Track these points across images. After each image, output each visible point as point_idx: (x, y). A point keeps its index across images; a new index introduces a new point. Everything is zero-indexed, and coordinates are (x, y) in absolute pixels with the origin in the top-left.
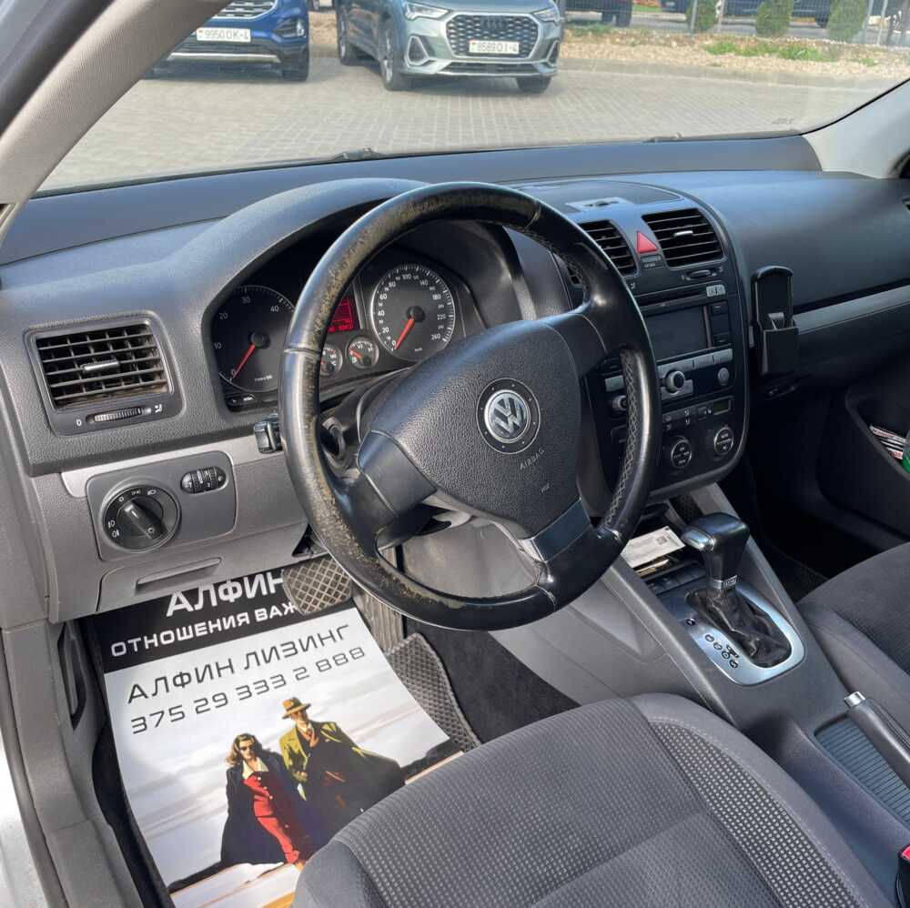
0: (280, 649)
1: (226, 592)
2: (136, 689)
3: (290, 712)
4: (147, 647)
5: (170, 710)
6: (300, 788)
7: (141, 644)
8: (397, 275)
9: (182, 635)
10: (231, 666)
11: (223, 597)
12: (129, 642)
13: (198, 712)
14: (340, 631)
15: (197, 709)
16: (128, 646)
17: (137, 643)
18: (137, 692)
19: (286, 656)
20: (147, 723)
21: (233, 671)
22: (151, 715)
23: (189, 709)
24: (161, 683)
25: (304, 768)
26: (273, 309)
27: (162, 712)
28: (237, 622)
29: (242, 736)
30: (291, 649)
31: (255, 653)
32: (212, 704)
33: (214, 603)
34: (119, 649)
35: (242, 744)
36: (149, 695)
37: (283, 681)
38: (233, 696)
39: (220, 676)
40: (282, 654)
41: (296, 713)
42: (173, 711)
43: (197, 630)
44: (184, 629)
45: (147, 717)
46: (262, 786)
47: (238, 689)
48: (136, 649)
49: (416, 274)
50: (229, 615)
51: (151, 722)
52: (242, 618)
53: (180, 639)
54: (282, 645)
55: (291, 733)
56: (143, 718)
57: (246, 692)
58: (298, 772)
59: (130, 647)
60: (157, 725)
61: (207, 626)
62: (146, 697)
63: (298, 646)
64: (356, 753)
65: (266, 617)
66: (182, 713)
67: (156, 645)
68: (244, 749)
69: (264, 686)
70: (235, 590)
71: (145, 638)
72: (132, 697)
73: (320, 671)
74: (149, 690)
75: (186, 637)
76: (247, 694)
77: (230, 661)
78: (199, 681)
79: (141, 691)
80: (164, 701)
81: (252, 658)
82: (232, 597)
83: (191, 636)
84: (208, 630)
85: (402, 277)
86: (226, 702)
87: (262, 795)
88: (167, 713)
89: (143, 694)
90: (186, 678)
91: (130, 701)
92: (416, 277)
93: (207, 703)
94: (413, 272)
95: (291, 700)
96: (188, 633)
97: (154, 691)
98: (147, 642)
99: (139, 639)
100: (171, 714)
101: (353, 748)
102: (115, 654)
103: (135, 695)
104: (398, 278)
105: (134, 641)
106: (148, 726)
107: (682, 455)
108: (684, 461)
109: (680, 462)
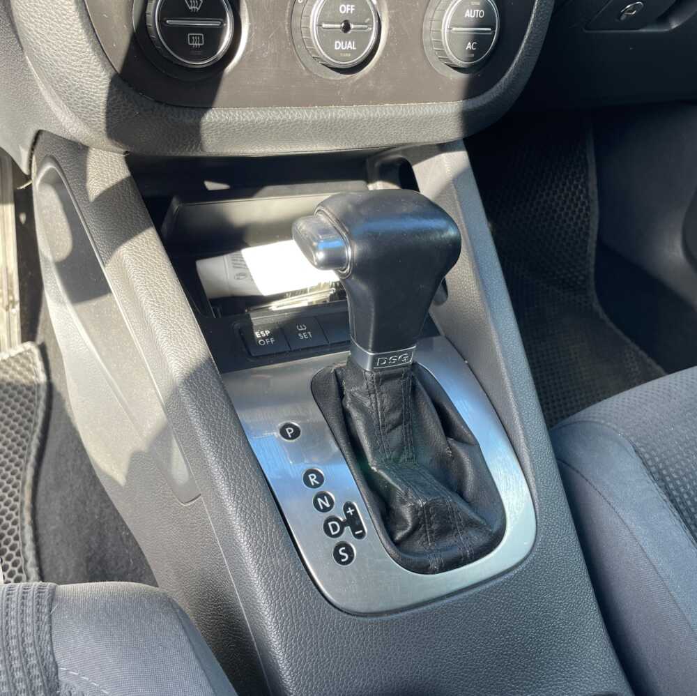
107: (347, 28)
108: (350, 45)
109: (339, 45)
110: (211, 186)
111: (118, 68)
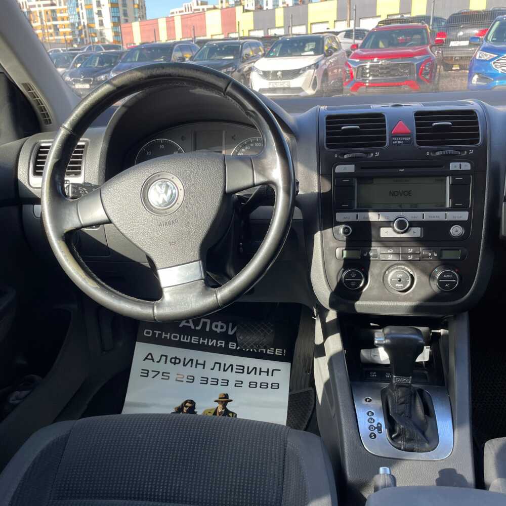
0: (235, 367)
1: (216, 326)
2: (150, 355)
3: (221, 400)
4: (163, 337)
5: (163, 373)
7: (160, 335)
9: (184, 339)
10: (204, 365)
11: (214, 329)
12: (155, 331)
14: (274, 371)
15: (176, 378)
16: (153, 333)
17: (158, 333)
18: (150, 357)
19: (236, 372)
20: (149, 374)
21: (204, 368)
22: (153, 371)
23: (173, 376)
24: (164, 358)
27: (159, 372)
28: (217, 344)
29: (190, 400)
30: (241, 369)
31: (220, 364)
32: (185, 379)
33: (208, 330)
34: (148, 333)
35: (187, 404)
36: (156, 361)
37: (227, 383)
38: (198, 380)
39: (196, 367)
40: (234, 370)
41: (222, 401)
42: (164, 374)
43: (193, 339)
44: (186, 337)
45: (150, 372)
47: (202, 377)
48: (157, 336)
50: (214, 339)
51: (151, 374)
52: (220, 343)
53: (182, 340)
54: (237, 366)
55: (212, 410)
56: (148, 371)
57: (205, 381)
59: (154, 334)
60: (153, 377)
61: (199, 340)
62: (154, 361)
63: (246, 370)
65: (235, 348)
66: (169, 377)
67: (168, 338)
68: (187, 407)
69: (216, 382)
70: (222, 327)
71: (164, 333)
72: (146, 358)
73: (250, 387)
74: (156, 359)
75: (185, 340)
76: (205, 382)
77: (205, 362)
78: (184, 365)
79: (152, 357)
80: (162, 367)
81: (217, 366)
82: (218, 330)
83: (189, 341)
84: (199, 342)
85: (254, 145)
88: (161, 374)
89: (153, 359)
90: (177, 361)
91: (144, 360)
93: (183, 378)
95: (224, 394)
96: (187, 339)
97: (158, 360)
98: (164, 335)
99: (160, 332)
100: (163, 375)
102: (145, 334)
103: (148, 358)
104: (252, 145)
105: (157, 332)
106: (149, 375)
107: (400, 281)
108: (401, 285)
109: (397, 285)
110: (372, 324)
111: (333, 290)
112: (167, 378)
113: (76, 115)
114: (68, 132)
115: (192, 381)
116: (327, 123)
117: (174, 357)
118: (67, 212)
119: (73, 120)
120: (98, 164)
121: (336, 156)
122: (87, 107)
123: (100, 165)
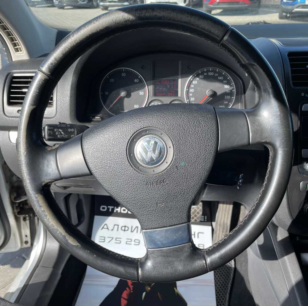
2: (106, 225)
4: (115, 211)
5: (116, 238)
6: (144, 294)
7: (113, 209)
8: (205, 72)
12: (109, 207)
13: (126, 244)
15: (126, 242)
20: (105, 239)
22: (108, 237)
23: (124, 241)
24: (116, 227)
25: (151, 286)
26: (135, 81)
27: (113, 238)
32: (133, 243)
34: (104, 208)
36: (110, 229)
38: (142, 243)
39: (141, 232)
46: (132, 285)
48: (110, 211)
49: (216, 73)
51: (107, 240)
53: (129, 212)
56: (105, 237)
58: (148, 287)
59: (108, 209)
60: (110, 242)
62: (108, 230)
64: (174, 290)
66: (120, 241)
67: (119, 212)
71: (115, 207)
72: (103, 228)
78: (132, 232)
79: (107, 227)
80: (115, 234)
85: (208, 74)
86: (139, 244)
87: (129, 288)
88: (114, 239)
90: (127, 229)
92: (217, 75)
93: (131, 241)
94: (215, 72)
97: (112, 229)
98: (116, 209)
99: (113, 207)
100: (116, 240)
101: (175, 288)
102: (101, 210)
103: (104, 227)
104: (205, 74)
105: (111, 207)
106: (105, 241)
112: (119, 242)
113: (55, 59)
114: (46, 77)
115: (138, 244)
116: (291, 60)
117: (124, 225)
118: (46, 162)
119: (52, 64)
120: (69, 96)
121: (303, 94)
122: (67, 49)
123: (71, 97)
